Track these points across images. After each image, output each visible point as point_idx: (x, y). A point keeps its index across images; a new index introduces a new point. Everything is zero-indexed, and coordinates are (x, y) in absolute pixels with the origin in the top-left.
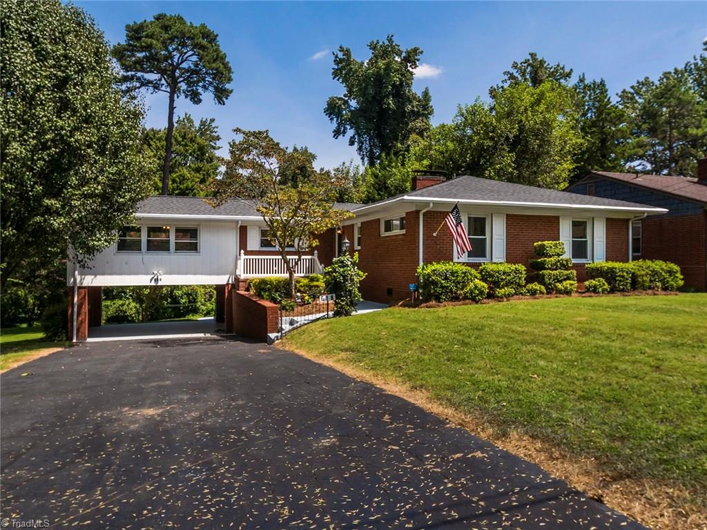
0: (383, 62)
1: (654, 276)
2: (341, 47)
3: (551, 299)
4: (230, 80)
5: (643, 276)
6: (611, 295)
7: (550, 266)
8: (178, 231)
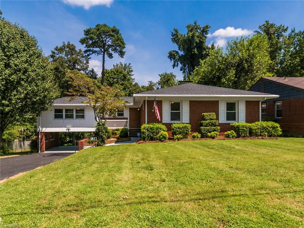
0: (191, 33)
1: (263, 129)
2: (174, 29)
3: (202, 141)
4: (124, 47)
5: (256, 129)
6: (237, 139)
7: (205, 125)
8: (76, 110)
